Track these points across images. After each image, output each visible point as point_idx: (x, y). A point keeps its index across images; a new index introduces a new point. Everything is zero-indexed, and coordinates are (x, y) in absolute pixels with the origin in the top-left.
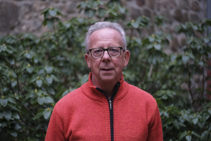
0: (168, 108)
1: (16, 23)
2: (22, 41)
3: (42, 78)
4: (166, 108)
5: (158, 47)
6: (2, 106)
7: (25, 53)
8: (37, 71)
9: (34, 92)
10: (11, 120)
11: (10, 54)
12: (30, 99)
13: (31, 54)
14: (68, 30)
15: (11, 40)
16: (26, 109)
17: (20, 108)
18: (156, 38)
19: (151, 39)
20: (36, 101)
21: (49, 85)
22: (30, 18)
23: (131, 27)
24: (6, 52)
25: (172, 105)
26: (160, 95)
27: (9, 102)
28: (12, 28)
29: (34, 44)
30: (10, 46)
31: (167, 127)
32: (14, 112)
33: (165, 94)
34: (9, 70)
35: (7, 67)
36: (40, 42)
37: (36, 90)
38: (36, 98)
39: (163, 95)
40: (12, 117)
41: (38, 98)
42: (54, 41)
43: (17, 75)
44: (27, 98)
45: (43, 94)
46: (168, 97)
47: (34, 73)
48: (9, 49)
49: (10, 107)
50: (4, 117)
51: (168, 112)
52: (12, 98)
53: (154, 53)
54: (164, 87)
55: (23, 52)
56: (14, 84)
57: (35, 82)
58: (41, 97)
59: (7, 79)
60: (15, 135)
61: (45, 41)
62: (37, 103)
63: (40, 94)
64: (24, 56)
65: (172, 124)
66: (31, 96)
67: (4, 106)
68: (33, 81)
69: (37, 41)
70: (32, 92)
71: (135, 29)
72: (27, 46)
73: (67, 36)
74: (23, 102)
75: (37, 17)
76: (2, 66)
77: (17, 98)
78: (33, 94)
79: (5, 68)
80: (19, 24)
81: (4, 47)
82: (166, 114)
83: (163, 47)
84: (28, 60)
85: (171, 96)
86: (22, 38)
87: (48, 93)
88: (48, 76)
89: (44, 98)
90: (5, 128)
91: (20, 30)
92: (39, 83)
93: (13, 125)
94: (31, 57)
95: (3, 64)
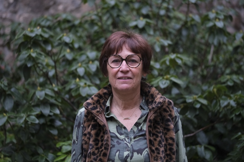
0: (235, 96)
1: (52, 3)
2: (59, 23)
3: (84, 65)
4: (232, 96)
5: (220, 24)
6: (39, 99)
7: (63, 36)
8: (78, 57)
9: (75, 82)
10: (49, 116)
11: (45, 38)
12: (70, 90)
13: (70, 38)
14: (113, 7)
15: (46, 22)
16: (67, 101)
17: (60, 100)
18: (217, 13)
19: (212, 15)
20: (78, 92)
21: (92, 73)
23: (187, 2)
24: (41, 36)
25: (240, 92)
26: (225, 80)
27: (46, 95)
28: (47, 9)
29: (74, 26)
30: (45, 29)
31: (234, 118)
32: (52, 106)
33: (231, 79)
34: (45, 57)
35: (42, 53)
36: (80, 23)
37: (78, 80)
38: (78, 89)
39: (227, 81)
40: (51, 112)
41: (81, 89)
42: (96, 21)
43: (55, 62)
44: (67, 89)
45: (85, 84)
46: (234, 82)
47: (74, 60)
48: (45, 32)
49: (48, 100)
50: (41, 112)
51: (234, 101)
52: (50, 89)
53: (215, 32)
54: (228, 71)
55: (61, 35)
56: (51, 73)
57: (76, 69)
58: (84, 87)
59: (43, 68)
60: (55, 132)
61: (86, 21)
62: (79, 95)
63: (82, 84)
64: (62, 39)
65: (240, 115)
66: (73, 86)
67: (41, 99)
68: (73, 68)
69: (77, 22)
70: (73, 82)
71: (192, 3)
72: (65, 29)
73: (111, 15)
74: (63, 94)
76: (36, 52)
77: (56, 89)
78: (74, 84)
79: (41, 54)
80: (55, 3)
81: (38, 30)
82: (233, 103)
83: (227, 24)
84: (66, 44)
85: (238, 81)
86: (59, 19)
87: (92, 82)
88: (91, 62)
89: (87, 88)
90: (43, 124)
91: (57, 10)
92: (81, 71)
93: (52, 121)
94: (70, 40)
95: (38, 50)
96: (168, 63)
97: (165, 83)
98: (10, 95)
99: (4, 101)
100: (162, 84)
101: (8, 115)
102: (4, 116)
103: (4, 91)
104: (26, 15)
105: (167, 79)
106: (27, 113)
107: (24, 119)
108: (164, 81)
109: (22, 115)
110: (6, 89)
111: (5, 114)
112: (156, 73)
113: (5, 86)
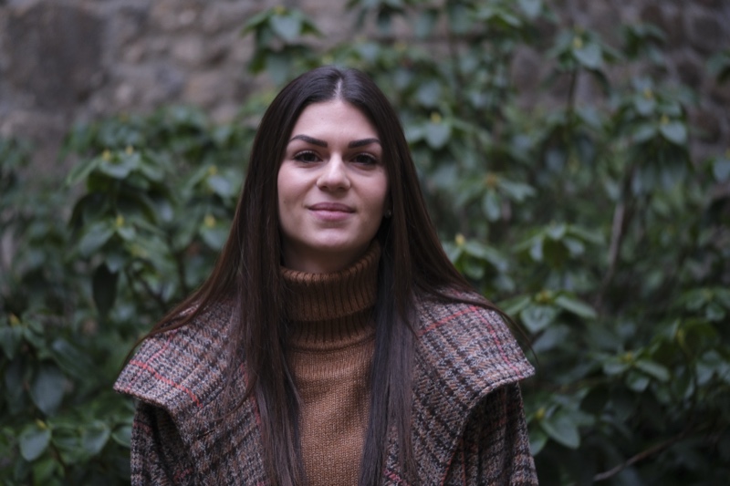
1: (97, 79)
5: (676, 133)
7: (208, 175)
13: (229, 181)
15: (128, 133)
18: (659, 98)
19: (644, 105)
22: (143, 59)
23: (570, 64)
28: (84, 97)
29: (210, 147)
30: (148, 154)
39: (705, 306)
53: (661, 157)
55: (202, 173)
64: (205, 187)
71: (587, 69)
75: (165, 53)
80: (106, 80)
81: (130, 156)
84: (217, 199)
91: (111, 100)
94: (231, 188)
95: (140, 220)
96: (537, 254)
97: (541, 317)
98: (50, 364)
99: (34, 380)
100: (532, 317)
101: (51, 426)
102: (40, 430)
103: (33, 350)
104: (20, 117)
105: (544, 303)
106: (112, 420)
107: (105, 437)
108: (538, 311)
109: (98, 424)
110: (40, 343)
111: (41, 424)
112: (507, 284)
113: (36, 334)
